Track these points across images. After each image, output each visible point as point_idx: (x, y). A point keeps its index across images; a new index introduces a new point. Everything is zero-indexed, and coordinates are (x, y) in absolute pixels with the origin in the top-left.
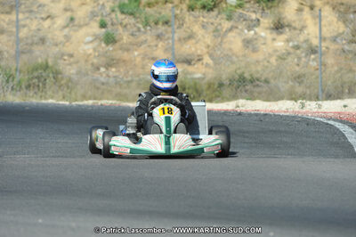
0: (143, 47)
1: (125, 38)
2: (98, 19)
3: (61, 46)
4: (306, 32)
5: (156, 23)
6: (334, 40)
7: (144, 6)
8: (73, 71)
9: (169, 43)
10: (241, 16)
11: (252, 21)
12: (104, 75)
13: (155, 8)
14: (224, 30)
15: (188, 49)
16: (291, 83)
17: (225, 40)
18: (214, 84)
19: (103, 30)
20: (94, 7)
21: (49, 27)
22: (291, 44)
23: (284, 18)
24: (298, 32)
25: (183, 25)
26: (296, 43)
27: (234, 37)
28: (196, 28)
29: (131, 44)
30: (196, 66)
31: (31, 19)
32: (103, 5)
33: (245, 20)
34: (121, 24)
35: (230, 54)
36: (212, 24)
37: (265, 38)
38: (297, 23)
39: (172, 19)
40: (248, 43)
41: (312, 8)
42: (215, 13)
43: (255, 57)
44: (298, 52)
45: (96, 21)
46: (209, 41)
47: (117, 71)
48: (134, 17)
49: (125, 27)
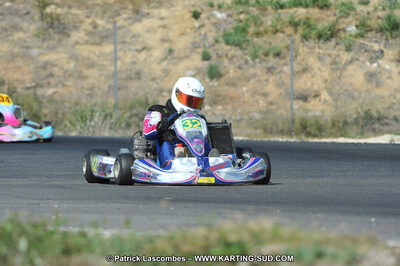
0: (252, 81)
1: (232, 72)
2: (200, 50)
3: (159, 81)
5: (267, 55)
7: (252, 36)
9: (281, 77)
10: (362, 46)
11: (374, 52)
12: (210, 113)
13: (264, 38)
14: (344, 62)
15: (304, 83)
17: (344, 74)
18: (338, 122)
19: (206, 63)
20: (195, 37)
21: (145, 60)
25: (296, 57)
27: (355, 70)
28: (312, 61)
29: (239, 79)
30: (312, 102)
31: (125, 51)
32: (205, 35)
33: (366, 51)
34: (227, 56)
35: (350, 89)
36: (330, 55)
37: (390, 72)
39: (284, 51)
40: (371, 76)
42: (333, 42)
43: (378, 92)
45: (198, 53)
46: (326, 74)
47: (223, 109)
48: (241, 48)
49: (231, 59)
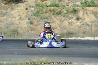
0: (41, 25)
1: (36, 23)
2: (28, 17)
3: (18, 25)
4: (85, 20)
5: (44, 18)
6: (93, 22)
7: (40, 14)
8: (22, 32)
10: (67, 16)
11: (70, 17)
12: (30, 33)
13: (43, 14)
14: (63, 20)
15: (53, 25)
16: (82, 34)
17: (63, 23)
18: (62, 34)
19: (29, 21)
20: (26, 14)
21: (14, 20)
22: (81, 23)
23: (79, 17)
24: (83, 20)
25: (51, 19)
26: (83, 23)
27: (66, 22)
28: (55, 20)
29: (37, 24)
30: (55, 30)
31: (9, 18)
32: (29, 14)
33: (68, 17)
34: (34, 19)
35: (65, 26)
36: (59, 18)
37: (74, 22)
38: (83, 18)
39: (48, 17)
40: (69, 23)
41: (87, 13)
42: (60, 15)
43: (72, 27)
44: (83, 25)
45: (27, 18)
46: (59, 23)
47: (34, 32)
48: (38, 17)
49: (35, 20)
